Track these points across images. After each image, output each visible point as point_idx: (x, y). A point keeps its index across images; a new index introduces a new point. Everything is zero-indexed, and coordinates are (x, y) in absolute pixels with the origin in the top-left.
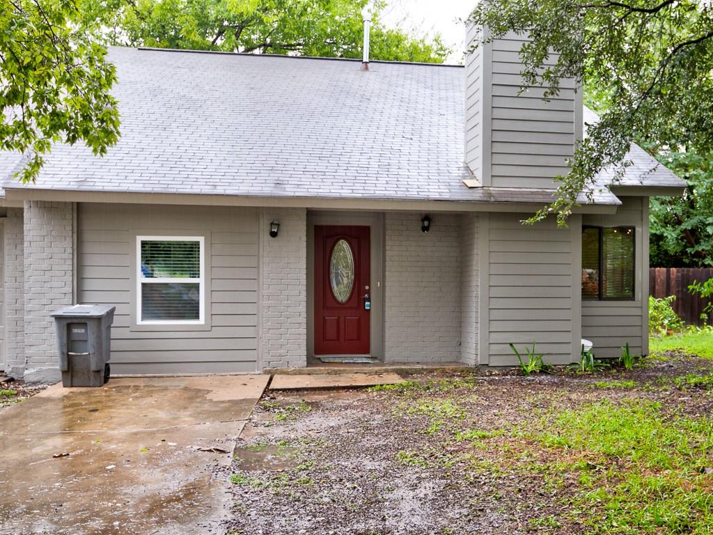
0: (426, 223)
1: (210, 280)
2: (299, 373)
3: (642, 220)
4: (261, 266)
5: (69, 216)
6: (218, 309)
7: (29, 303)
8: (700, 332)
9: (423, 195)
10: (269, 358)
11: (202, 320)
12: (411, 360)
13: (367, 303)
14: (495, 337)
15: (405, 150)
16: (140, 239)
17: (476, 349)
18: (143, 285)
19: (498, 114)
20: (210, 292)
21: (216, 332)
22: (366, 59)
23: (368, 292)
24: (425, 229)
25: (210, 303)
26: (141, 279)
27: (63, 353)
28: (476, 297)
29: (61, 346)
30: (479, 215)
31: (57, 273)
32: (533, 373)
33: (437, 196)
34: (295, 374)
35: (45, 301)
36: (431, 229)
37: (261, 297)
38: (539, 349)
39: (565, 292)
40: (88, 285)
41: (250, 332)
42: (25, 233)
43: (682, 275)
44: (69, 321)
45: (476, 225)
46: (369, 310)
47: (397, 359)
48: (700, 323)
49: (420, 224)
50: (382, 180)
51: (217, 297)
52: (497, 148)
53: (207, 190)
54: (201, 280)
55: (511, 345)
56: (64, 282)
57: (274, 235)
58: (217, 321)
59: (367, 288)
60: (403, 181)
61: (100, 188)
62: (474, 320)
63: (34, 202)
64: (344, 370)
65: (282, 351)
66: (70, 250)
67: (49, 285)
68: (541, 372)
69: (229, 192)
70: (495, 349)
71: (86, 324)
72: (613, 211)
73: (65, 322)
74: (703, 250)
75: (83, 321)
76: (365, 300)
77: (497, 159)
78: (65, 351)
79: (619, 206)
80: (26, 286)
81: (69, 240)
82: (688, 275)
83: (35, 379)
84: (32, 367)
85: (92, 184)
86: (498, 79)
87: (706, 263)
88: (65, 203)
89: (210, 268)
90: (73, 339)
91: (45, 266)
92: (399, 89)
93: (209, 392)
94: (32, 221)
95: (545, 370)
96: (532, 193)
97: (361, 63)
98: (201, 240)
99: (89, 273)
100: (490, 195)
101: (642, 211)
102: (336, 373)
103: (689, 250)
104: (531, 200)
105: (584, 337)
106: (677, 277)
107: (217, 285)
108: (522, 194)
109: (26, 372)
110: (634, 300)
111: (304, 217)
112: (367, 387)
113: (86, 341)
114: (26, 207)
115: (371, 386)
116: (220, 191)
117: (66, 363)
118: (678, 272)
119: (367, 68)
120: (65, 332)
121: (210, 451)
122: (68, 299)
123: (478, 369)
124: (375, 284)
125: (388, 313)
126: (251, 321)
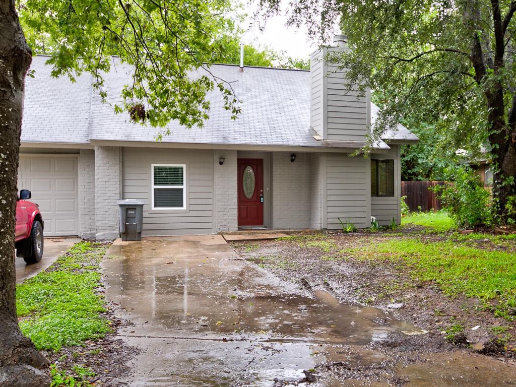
0: (293, 158)
1: (188, 186)
2: (235, 234)
3: (397, 156)
4: (215, 179)
5: (118, 154)
6: (192, 201)
7: (98, 199)
8: (419, 215)
9: (296, 144)
10: (219, 226)
11: (185, 207)
12: (286, 227)
13: (262, 199)
14: (330, 215)
15: (279, 119)
16: (153, 165)
17: (321, 221)
18: (155, 189)
19: (330, 103)
20: (189, 193)
21: (192, 214)
22: (242, 65)
23: (262, 193)
24: (292, 160)
25: (189, 198)
26: (154, 187)
27: (123, 224)
28: (321, 195)
29: (123, 220)
30: (321, 154)
31: (112, 183)
32: (350, 232)
33: (303, 145)
34: (233, 234)
35: (106, 198)
36: (295, 161)
37: (214, 195)
38: (352, 221)
39: (363, 192)
40: (127, 189)
41: (209, 213)
42: (96, 163)
43: (408, 185)
44: (127, 207)
45: (320, 159)
46: (263, 203)
47: (279, 227)
48: (418, 211)
49: (290, 158)
50: (274, 136)
51: (193, 195)
52: (330, 120)
53: (191, 141)
54: (184, 187)
55: (339, 218)
56: (116, 188)
57: (221, 163)
58: (192, 207)
59: (262, 191)
60: (285, 137)
61: (138, 140)
62: (319, 206)
63: (100, 146)
64: (257, 232)
65: (226, 223)
66: (118, 171)
67: (108, 189)
68: (354, 231)
69: (202, 142)
70: (330, 221)
71: (135, 209)
72: (386, 152)
73: (125, 208)
74: (416, 172)
75: (134, 207)
76: (260, 197)
77: (330, 126)
78: (124, 222)
79: (390, 149)
80: (96, 190)
81: (118, 166)
82: (410, 185)
83: (102, 238)
84: (100, 232)
85: (133, 137)
86: (331, 86)
87: (419, 179)
88: (116, 147)
89: (188, 180)
90: (129, 216)
91: (106, 179)
92: (264, 84)
93: (199, 242)
94: (98, 155)
95: (355, 231)
96: (347, 143)
97: (239, 67)
98: (184, 166)
99: (127, 183)
100: (328, 144)
101: (397, 152)
102: (253, 233)
103: (409, 171)
104: (348, 147)
105: (372, 215)
106: (405, 186)
107: (193, 189)
108: (343, 143)
109: (97, 235)
110: (394, 196)
111: (236, 155)
112: (274, 239)
113: (134, 217)
114: (95, 149)
115: (276, 238)
116: (197, 141)
117: (125, 229)
118: (405, 183)
119: (242, 71)
120: (125, 213)
121: (235, 260)
122: (118, 197)
123: (322, 231)
124: (266, 189)
125: (274, 203)
126: (210, 207)
